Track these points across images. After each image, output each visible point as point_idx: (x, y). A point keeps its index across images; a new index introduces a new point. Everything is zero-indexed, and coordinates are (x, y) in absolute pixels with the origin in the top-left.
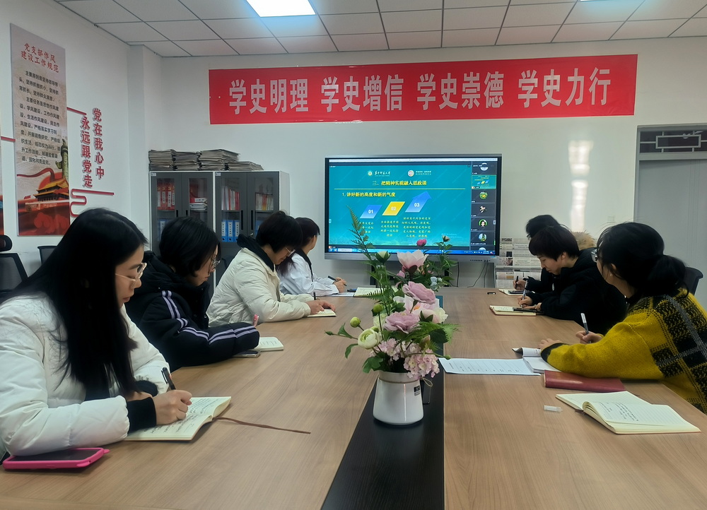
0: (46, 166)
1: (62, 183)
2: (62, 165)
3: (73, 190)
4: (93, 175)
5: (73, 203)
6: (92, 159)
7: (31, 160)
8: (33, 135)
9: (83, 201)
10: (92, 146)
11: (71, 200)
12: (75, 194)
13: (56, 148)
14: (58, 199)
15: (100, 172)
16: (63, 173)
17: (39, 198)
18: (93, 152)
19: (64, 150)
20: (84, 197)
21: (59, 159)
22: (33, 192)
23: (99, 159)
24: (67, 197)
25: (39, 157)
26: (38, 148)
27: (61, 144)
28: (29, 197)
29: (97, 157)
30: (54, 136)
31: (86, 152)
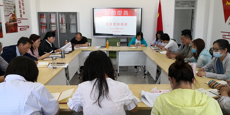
0: (11, 12)
1: (15, 17)
2: (14, 12)
3: (18, 19)
4: (22, 14)
5: (18, 23)
6: (22, 9)
7: (7, 11)
8: (7, 3)
9: (20, 22)
10: (21, 5)
11: (18, 22)
12: (18, 20)
13: (13, 7)
14: (14, 22)
15: (24, 13)
16: (15, 14)
17: (10, 22)
18: (22, 7)
19: (15, 7)
20: (20, 21)
21: (14, 10)
22: (8, 21)
23: (23, 9)
24: (16, 21)
25: (9, 10)
26: (9, 7)
27: (14, 6)
28: (7, 22)
29: (23, 8)
30: (12, 3)
31: (20, 7)
